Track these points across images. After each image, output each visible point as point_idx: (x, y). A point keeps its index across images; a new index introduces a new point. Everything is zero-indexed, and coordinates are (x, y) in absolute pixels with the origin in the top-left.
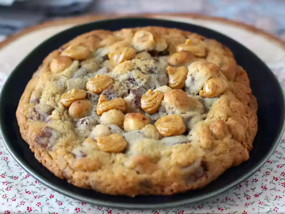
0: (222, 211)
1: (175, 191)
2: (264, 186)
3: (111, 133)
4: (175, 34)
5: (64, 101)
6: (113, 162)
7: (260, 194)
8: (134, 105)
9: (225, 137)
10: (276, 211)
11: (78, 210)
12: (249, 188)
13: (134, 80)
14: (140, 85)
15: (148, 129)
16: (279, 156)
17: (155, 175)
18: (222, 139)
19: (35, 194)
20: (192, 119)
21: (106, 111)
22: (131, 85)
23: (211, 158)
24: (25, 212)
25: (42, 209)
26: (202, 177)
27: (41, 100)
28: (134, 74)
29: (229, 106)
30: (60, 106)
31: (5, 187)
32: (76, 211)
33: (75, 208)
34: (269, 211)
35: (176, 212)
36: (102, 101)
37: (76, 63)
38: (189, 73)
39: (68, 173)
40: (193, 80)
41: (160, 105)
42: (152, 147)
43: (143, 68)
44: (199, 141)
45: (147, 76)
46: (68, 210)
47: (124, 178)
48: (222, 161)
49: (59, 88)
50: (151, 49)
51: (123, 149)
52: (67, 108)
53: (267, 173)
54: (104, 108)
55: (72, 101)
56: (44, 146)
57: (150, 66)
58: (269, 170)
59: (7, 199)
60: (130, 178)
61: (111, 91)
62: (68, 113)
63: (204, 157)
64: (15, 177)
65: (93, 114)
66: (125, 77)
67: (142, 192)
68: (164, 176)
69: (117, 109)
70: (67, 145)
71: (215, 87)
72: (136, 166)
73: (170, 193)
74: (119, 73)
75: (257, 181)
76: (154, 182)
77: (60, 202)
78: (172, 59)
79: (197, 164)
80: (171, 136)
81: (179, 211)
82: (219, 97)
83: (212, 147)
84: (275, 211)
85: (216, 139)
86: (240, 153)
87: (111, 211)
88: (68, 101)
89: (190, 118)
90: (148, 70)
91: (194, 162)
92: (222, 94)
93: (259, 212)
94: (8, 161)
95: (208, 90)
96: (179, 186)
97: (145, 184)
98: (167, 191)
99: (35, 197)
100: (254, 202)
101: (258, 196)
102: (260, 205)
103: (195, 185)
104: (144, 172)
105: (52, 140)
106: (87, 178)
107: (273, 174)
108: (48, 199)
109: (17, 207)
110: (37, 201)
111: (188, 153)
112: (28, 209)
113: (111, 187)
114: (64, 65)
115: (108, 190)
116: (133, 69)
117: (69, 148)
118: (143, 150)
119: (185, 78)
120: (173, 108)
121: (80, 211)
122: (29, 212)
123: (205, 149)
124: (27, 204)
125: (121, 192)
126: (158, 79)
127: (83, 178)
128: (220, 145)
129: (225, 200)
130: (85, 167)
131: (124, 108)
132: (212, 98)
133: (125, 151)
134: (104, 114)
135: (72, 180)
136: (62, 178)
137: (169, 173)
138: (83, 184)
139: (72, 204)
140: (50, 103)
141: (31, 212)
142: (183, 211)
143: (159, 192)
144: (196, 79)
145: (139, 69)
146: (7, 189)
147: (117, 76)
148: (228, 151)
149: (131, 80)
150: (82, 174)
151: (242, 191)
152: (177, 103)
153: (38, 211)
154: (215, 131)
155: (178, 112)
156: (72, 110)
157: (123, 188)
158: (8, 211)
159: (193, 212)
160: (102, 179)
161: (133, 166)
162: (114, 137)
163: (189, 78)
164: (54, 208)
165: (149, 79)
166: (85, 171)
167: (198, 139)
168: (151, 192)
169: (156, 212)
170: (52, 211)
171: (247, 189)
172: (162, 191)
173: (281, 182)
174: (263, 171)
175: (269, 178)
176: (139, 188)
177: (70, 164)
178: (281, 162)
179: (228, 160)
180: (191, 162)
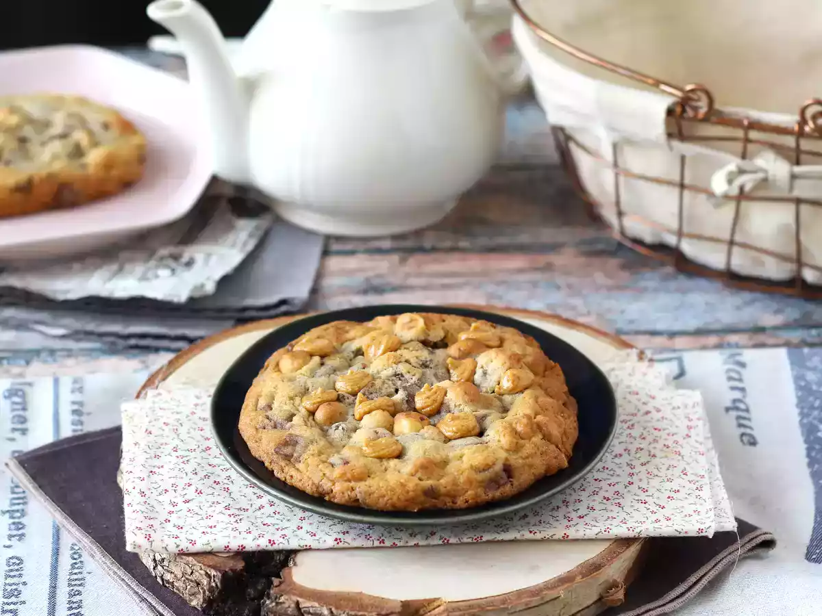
0: (534, 533)
1: (470, 502)
2: (590, 506)
3: (379, 438)
4: (453, 321)
5: (308, 403)
6: (386, 470)
7: (586, 515)
8: (405, 406)
9: (533, 436)
11: (338, 541)
12: (570, 509)
13: (402, 376)
14: (412, 381)
15: (428, 431)
16: (612, 473)
17: (442, 481)
18: (530, 439)
19: (277, 527)
20: (488, 418)
21: (369, 412)
22: (399, 383)
23: (516, 460)
24: (266, 546)
25: (288, 541)
26: (506, 483)
27: (275, 406)
28: (402, 368)
29: (537, 402)
30: (303, 411)
31: (233, 519)
32: (336, 542)
33: (334, 538)
34: (599, 532)
35: (473, 538)
36: (361, 402)
37: (317, 359)
38: (479, 365)
39: (326, 485)
40: (485, 373)
41: (442, 404)
42: (436, 448)
43: (413, 360)
44: (499, 441)
45: (420, 371)
46: (325, 540)
47: (403, 485)
48: (531, 466)
49: (298, 390)
50: (422, 338)
51: (397, 453)
52: (312, 413)
53: (595, 493)
54: (366, 409)
55: (321, 403)
56: (288, 458)
57: (423, 359)
58: (597, 490)
59: (240, 532)
60: (411, 486)
61: (371, 390)
62: (314, 419)
63: (507, 459)
64: (244, 509)
65: (350, 418)
66: (390, 371)
67: (427, 505)
68: (455, 483)
69: (384, 410)
70: (320, 453)
71: (516, 379)
72: (417, 472)
73: (464, 506)
74: (380, 368)
75: (580, 501)
76: (443, 490)
77: (312, 533)
78: (453, 350)
79: (499, 467)
80: (461, 437)
81: (476, 537)
82: (522, 392)
83: (516, 448)
84: (607, 531)
85: (522, 439)
86: (556, 458)
87: (383, 540)
88: (314, 404)
89: (484, 417)
90: (421, 363)
91: (494, 464)
92: (526, 388)
93: (585, 534)
94: (229, 491)
95: (506, 384)
96: (476, 495)
97: (431, 493)
98: (460, 502)
99: (277, 529)
100: (578, 523)
101: (583, 517)
102: (586, 527)
103: (498, 494)
104: (429, 478)
105: (298, 448)
106: (353, 489)
107: (602, 493)
108: (295, 531)
109: (253, 540)
110: (280, 533)
111: (485, 453)
112: (270, 542)
113: (386, 499)
114: (301, 361)
115: (382, 503)
116: (400, 362)
117: (323, 457)
118: (425, 453)
119: (474, 372)
120: (460, 405)
121: (341, 542)
122: (272, 545)
123: (507, 451)
124: (268, 537)
125: (399, 504)
126: (436, 375)
127: (348, 490)
128: (528, 445)
129: (538, 523)
130: (349, 475)
131: (392, 409)
132: (512, 394)
133: (400, 455)
134: (366, 417)
135: (331, 495)
136: (316, 495)
137: (462, 479)
138: (347, 497)
139: (330, 534)
140: (288, 408)
141: (274, 545)
142: (482, 536)
143: (449, 504)
144: (489, 372)
145: (407, 361)
146: (237, 521)
147: (378, 372)
148: (539, 453)
149: (398, 376)
150: (346, 484)
151: (561, 513)
152: (467, 398)
153: (284, 543)
154: (520, 428)
155: (467, 409)
156: (320, 415)
157: (402, 498)
158: (242, 546)
159: (496, 537)
160: (373, 488)
161: (413, 471)
162: (383, 441)
163: (479, 372)
164: (304, 539)
165: (423, 374)
166: (349, 481)
167: (497, 438)
168: (439, 504)
169: (445, 539)
170: (303, 543)
171: (568, 510)
172: (453, 502)
173: (614, 502)
174: (590, 490)
175: (598, 498)
176: (422, 498)
177: (327, 475)
178: (614, 480)
179: (539, 466)
180: (491, 464)
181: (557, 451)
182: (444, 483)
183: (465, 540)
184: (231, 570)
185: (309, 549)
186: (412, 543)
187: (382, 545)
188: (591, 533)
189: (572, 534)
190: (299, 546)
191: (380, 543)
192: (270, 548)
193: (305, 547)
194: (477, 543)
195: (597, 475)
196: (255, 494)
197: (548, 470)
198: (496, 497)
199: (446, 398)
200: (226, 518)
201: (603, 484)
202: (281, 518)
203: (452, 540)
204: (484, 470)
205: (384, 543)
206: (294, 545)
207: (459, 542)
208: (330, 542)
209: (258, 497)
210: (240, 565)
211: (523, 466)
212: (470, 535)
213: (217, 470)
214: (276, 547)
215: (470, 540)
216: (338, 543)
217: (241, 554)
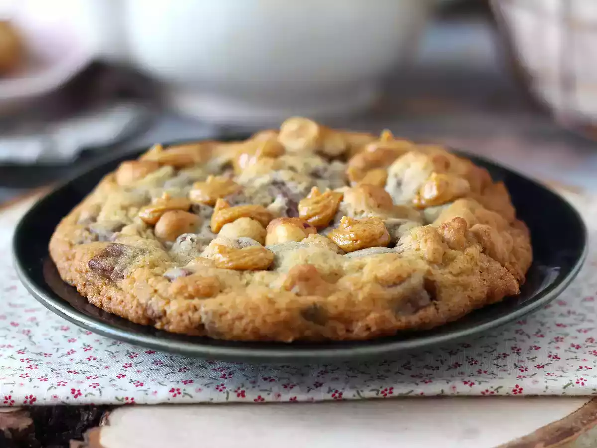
0: (471, 385)
1: (374, 329)
2: (553, 355)
3: (241, 248)
5: (146, 213)
6: (247, 284)
7: (547, 365)
9: (469, 246)
10: (583, 384)
11: (176, 392)
12: (524, 357)
13: (283, 184)
14: (297, 189)
15: (314, 240)
16: (581, 317)
17: (332, 298)
18: (463, 249)
19: (87, 375)
20: (402, 227)
21: (231, 220)
23: (442, 276)
24: (68, 398)
25: (101, 392)
26: (429, 305)
27: (101, 217)
28: (283, 175)
29: (473, 211)
30: (139, 222)
31: (25, 365)
32: (172, 394)
33: (170, 389)
34: (569, 385)
35: (378, 391)
36: (220, 209)
37: (167, 170)
38: (391, 175)
39: (157, 305)
40: (399, 184)
41: (337, 211)
43: (299, 168)
44: (418, 250)
45: (309, 180)
46: (156, 392)
47: (271, 301)
48: (465, 287)
49: (136, 199)
51: (266, 262)
52: (151, 225)
53: (558, 340)
54: (227, 216)
55: (162, 212)
56: (106, 274)
57: (314, 166)
58: (561, 336)
59: (30, 379)
60: (282, 302)
61: (238, 198)
62: (154, 234)
63: (429, 273)
64: (45, 354)
65: (205, 231)
66: (265, 179)
67: (308, 333)
68: (350, 302)
69: (252, 218)
70: (153, 265)
71: (442, 187)
72: (293, 285)
73: (364, 334)
74: (252, 175)
75: (537, 348)
76: (332, 311)
77: (138, 382)
78: (356, 161)
79: (416, 281)
80: (361, 248)
81: (383, 389)
82: (451, 201)
83: (444, 260)
84: (580, 384)
85: (452, 249)
86: (502, 278)
87: (243, 392)
88: (155, 213)
89: (397, 226)
90: (310, 171)
91: (410, 276)
92: (458, 198)
93: (547, 388)
94: (30, 334)
95: (430, 192)
96: (383, 320)
97: (312, 314)
98: (358, 329)
99: (88, 378)
100: (536, 373)
101: (543, 367)
102: (549, 377)
103: (415, 319)
104: (311, 293)
105: (122, 260)
106: (195, 309)
107: (569, 341)
108: (114, 380)
109: (50, 389)
110: (90, 382)
111: (397, 263)
112: (73, 393)
113: (244, 321)
114: (145, 169)
115: (238, 328)
116: (281, 169)
117: (157, 270)
118: (307, 261)
119: (384, 182)
120: (362, 211)
121: (179, 393)
122: (76, 397)
123: (430, 263)
124: (70, 385)
125: (264, 330)
127: (188, 309)
128: (460, 257)
129: (476, 373)
130: (190, 289)
131: (265, 218)
132: (437, 206)
133: (270, 266)
134: (227, 227)
135: (164, 320)
136: (143, 322)
137: (361, 296)
138: (186, 321)
139: (164, 383)
140: (118, 217)
141: (79, 397)
142: (391, 389)
143: (341, 332)
144: (405, 181)
145: (292, 169)
146: (30, 367)
147: (251, 181)
149: (277, 184)
150: (185, 303)
151: (509, 362)
152: (372, 201)
153: (94, 395)
154: (448, 235)
155: (373, 216)
156: (161, 227)
157: (269, 319)
158: (31, 397)
159: (412, 391)
160: (226, 306)
161: (288, 284)
163: (391, 182)
164: (126, 390)
165: (312, 184)
166: (191, 297)
167: (414, 247)
168: (327, 332)
169: (337, 392)
170: (122, 395)
171: (520, 358)
172: (348, 330)
173: (587, 350)
174: (550, 336)
175: (563, 346)
176: (300, 321)
177: (160, 291)
178: (584, 325)
179: (478, 287)
180: (405, 275)
181: (504, 270)
182: (334, 300)
183: (367, 393)
184: (10, 429)
185: (132, 404)
186: (286, 397)
187: (240, 399)
188: (556, 385)
189: (529, 386)
190: (117, 398)
191: (238, 395)
192: (72, 400)
193: (125, 401)
194: (385, 399)
195: (560, 320)
196: (66, 337)
197: (490, 294)
198: (413, 323)
199: (342, 203)
200: (17, 364)
201: (567, 330)
202: (97, 365)
203: (348, 394)
204: (395, 284)
205: (243, 396)
206: (108, 396)
207: (357, 397)
208: (163, 394)
209: (69, 341)
210: (25, 422)
211: (455, 284)
212: (373, 387)
213: (20, 311)
214: (82, 400)
215: (373, 394)
216: (175, 396)
217: (30, 408)
